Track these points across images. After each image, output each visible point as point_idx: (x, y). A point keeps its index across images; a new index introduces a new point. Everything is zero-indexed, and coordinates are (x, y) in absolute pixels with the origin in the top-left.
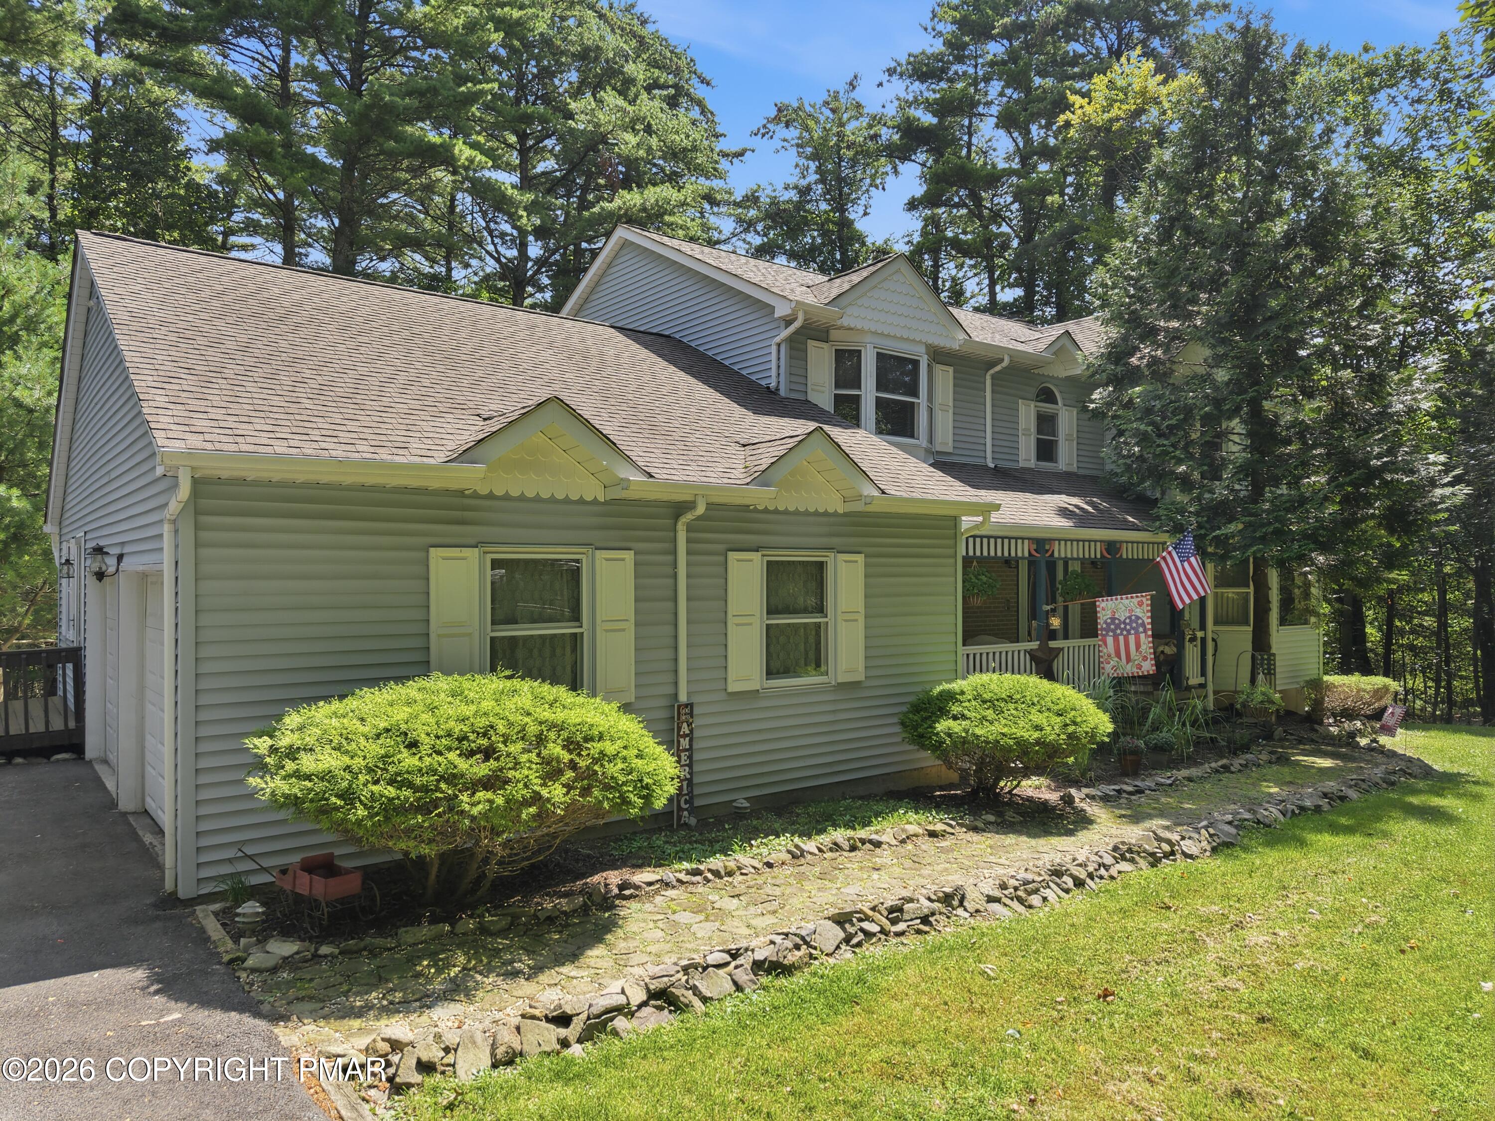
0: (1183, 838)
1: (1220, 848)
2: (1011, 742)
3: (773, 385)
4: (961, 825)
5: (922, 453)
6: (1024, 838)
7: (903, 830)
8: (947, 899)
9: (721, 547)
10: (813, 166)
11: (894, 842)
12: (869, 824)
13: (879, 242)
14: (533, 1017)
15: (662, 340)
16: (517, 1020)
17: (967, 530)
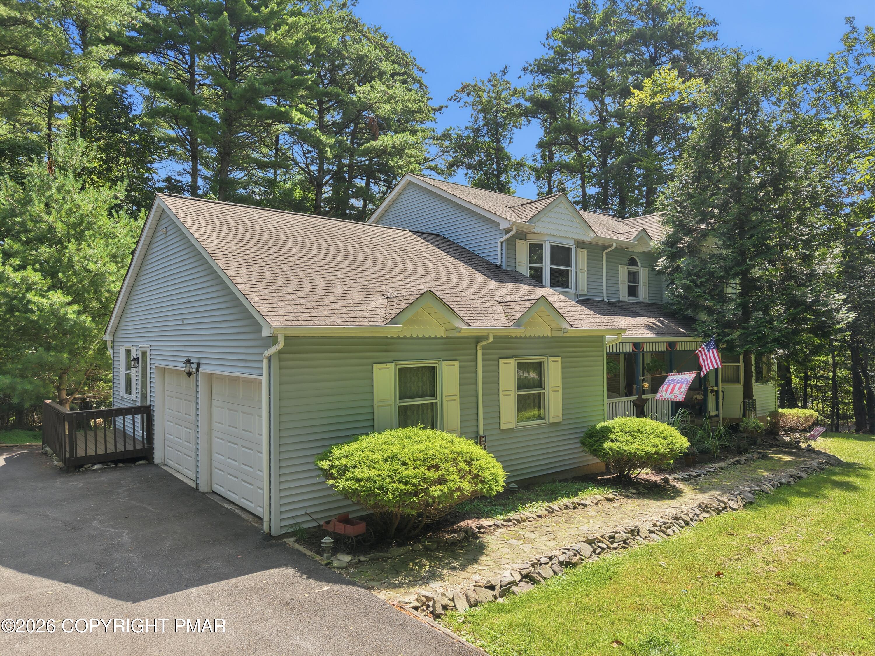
0: (729, 500)
1: (748, 505)
2: (643, 453)
3: (499, 263)
4: (621, 495)
5: (573, 296)
6: (652, 501)
7: (596, 498)
8: (632, 532)
9: (496, 357)
10: (481, 116)
11: (592, 504)
12: (577, 495)
13: (519, 160)
14: (480, 586)
15: (435, 237)
16: (473, 588)
17: (609, 343)
